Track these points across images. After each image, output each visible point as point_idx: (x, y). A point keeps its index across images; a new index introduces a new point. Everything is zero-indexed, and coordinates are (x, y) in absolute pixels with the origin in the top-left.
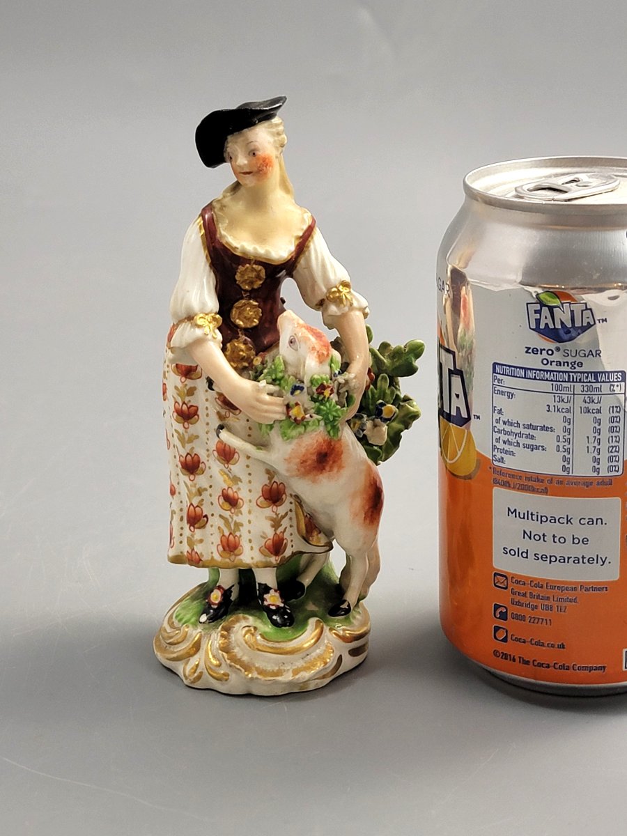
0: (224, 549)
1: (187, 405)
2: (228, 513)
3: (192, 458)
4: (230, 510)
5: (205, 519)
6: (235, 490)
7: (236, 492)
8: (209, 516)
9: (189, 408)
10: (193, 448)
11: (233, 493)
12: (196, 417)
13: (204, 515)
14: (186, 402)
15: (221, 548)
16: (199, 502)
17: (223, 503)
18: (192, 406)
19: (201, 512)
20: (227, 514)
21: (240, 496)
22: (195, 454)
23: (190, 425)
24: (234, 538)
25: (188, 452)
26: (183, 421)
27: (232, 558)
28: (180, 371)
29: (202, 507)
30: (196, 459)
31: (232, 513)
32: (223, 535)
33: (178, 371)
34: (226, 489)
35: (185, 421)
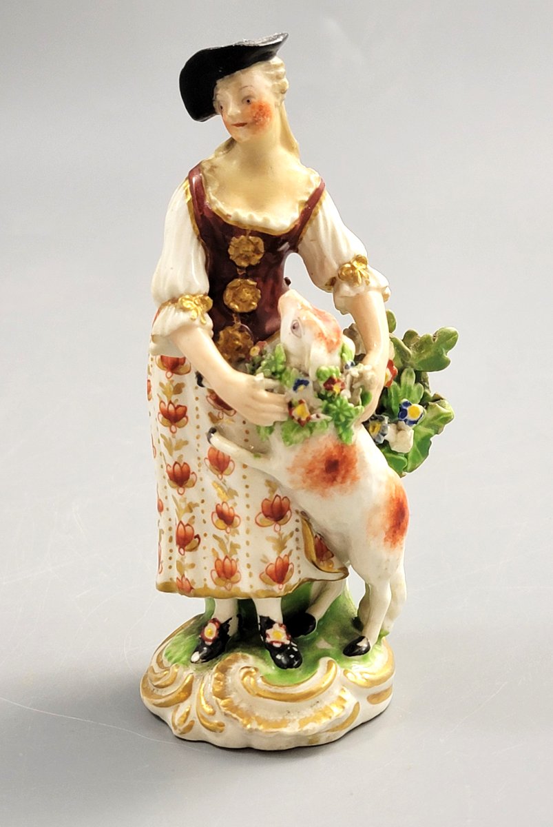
0: (219, 576)
1: (174, 405)
2: (224, 532)
3: (181, 468)
4: (226, 529)
5: (197, 539)
6: (230, 506)
7: (232, 508)
8: (201, 536)
9: (176, 409)
10: (182, 456)
11: (229, 509)
12: (185, 419)
13: (195, 534)
14: (173, 401)
15: (215, 575)
16: (190, 520)
17: (217, 521)
18: (179, 406)
19: (191, 532)
20: (222, 534)
21: (236, 513)
22: (185, 463)
23: (178, 428)
24: (231, 562)
25: (176, 460)
26: (170, 424)
27: (227, 587)
28: (165, 365)
29: (193, 526)
30: (185, 468)
31: (228, 533)
32: (218, 559)
33: (163, 365)
34: (221, 504)
35: (172, 424)
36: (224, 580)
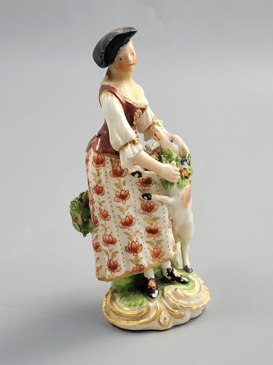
0: (153, 258)
1: (124, 191)
2: (152, 238)
3: (129, 218)
4: (153, 236)
5: (141, 246)
6: (155, 225)
7: (156, 225)
8: (142, 244)
9: (125, 192)
10: (129, 212)
11: (155, 226)
12: (129, 195)
13: (140, 244)
15: (151, 258)
16: (137, 239)
17: (148, 235)
18: (126, 191)
19: (138, 243)
20: (151, 239)
21: (159, 227)
22: (130, 215)
23: (126, 201)
24: (157, 249)
25: (127, 215)
26: (122, 200)
27: (158, 260)
28: (116, 175)
29: (138, 241)
30: (131, 218)
31: (155, 237)
32: (151, 251)
33: (115, 175)
34: (150, 226)
35: (123, 200)
36: (155, 259)
